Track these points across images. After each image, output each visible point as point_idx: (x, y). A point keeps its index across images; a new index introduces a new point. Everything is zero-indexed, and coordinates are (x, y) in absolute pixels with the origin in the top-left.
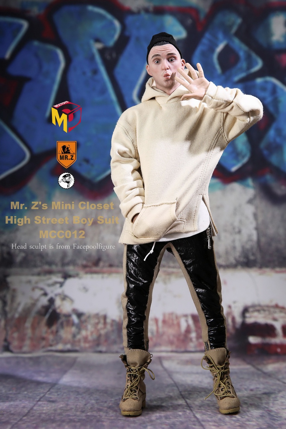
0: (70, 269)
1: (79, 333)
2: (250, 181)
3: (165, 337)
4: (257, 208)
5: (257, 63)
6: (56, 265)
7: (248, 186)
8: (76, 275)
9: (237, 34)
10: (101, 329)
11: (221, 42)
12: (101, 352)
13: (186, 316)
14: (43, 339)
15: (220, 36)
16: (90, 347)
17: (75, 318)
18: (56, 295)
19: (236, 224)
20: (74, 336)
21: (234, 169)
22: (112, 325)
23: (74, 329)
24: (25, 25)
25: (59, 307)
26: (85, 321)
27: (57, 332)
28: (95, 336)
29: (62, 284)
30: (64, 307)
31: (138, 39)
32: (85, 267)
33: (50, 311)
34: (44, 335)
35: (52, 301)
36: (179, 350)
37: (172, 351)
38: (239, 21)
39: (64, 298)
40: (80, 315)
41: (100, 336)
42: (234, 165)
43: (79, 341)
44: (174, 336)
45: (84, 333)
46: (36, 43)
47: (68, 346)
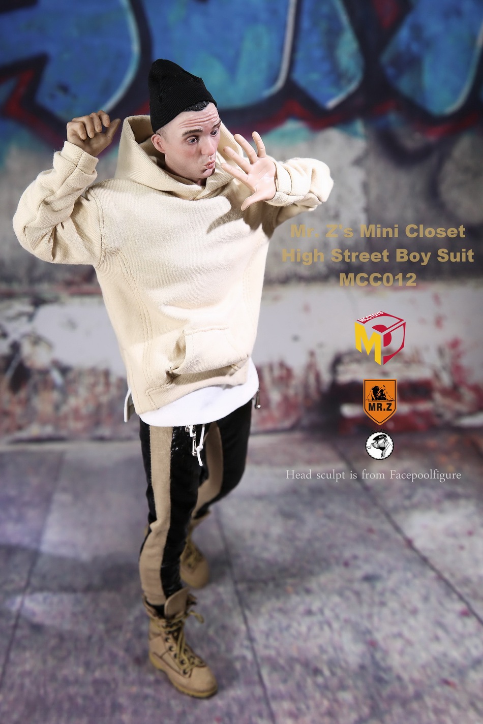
0: (45, 289)
1: (65, 400)
4: (368, 173)
6: (20, 281)
8: (55, 300)
10: (101, 394)
12: (102, 439)
14: (6, 413)
16: (85, 429)
17: (56, 376)
18: (23, 337)
19: (332, 202)
20: (57, 407)
22: (119, 388)
23: (55, 396)
25: (29, 357)
26: (74, 381)
27: (28, 400)
28: (91, 406)
29: (31, 317)
30: (38, 358)
32: (69, 284)
33: (14, 364)
34: (8, 407)
35: (16, 347)
39: (37, 340)
40: (64, 370)
41: (99, 407)
43: (66, 418)
45: (73, 402)
47: (49, 430)
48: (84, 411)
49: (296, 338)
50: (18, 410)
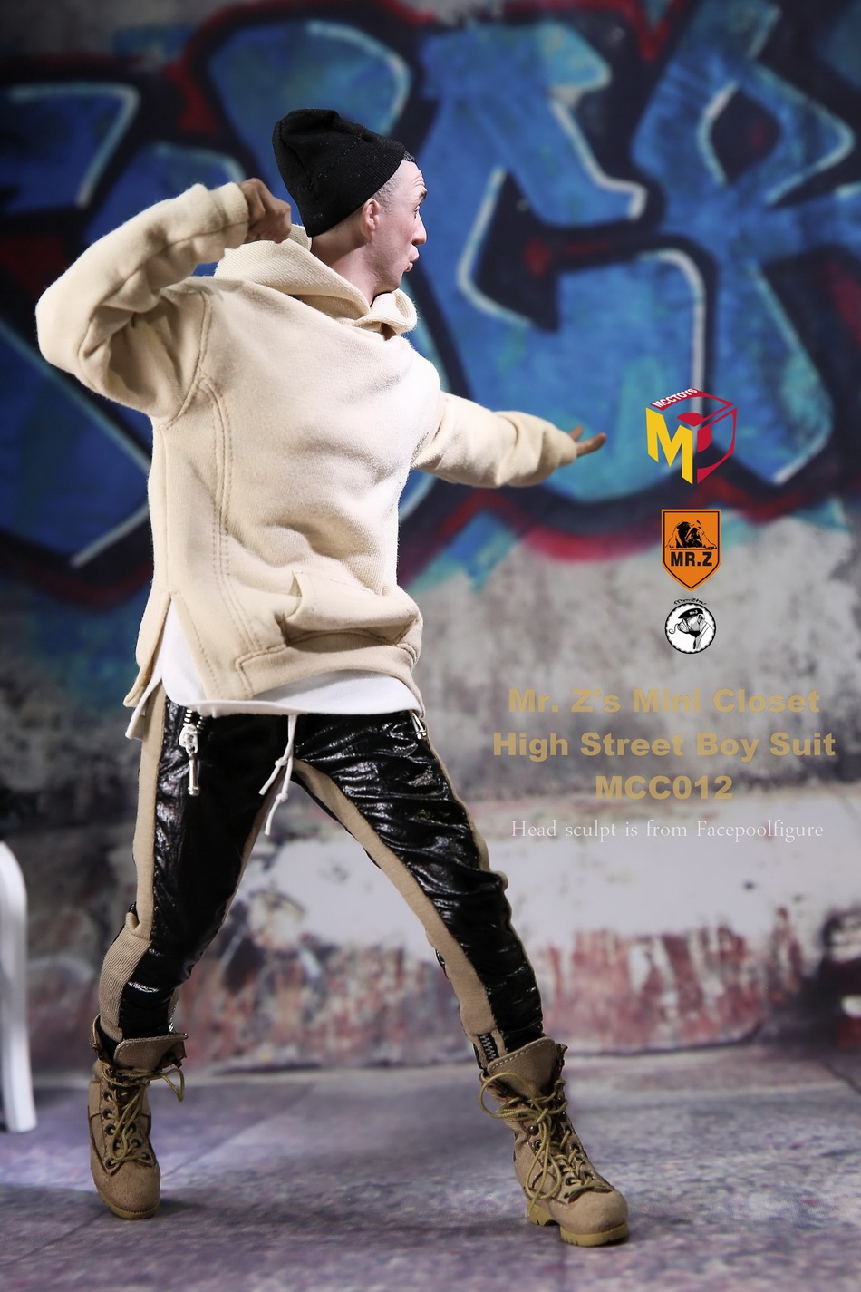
0: (294, 814)
1: (321, 1005)
2: (836, 510)
3: (582, 1009)
4: (860, 591)
5: (836, 140)
7: (831, 524)
8: (312, 833)
9: (766, 57)
10: (388, 989)
11: (720, 86)
12: (385, 1064)
13: (646, 940)
14: (216, 1028)
15: (715, 67)
16: (355, 1050)
17: (309, 962)
18: (252, 895)
19: (801, 645)
20: (307, 1016)
21: (782, 476)
22: (420, 979)
23: (306, 995)
24: (129, 99)
25: (261, 931)
26: (342, 970)
27: (257, 1004)
28: (369, 1011)
29: (270, 861)
30: (278, 931)
31: (462, 105)
33: (236, 941)
34: (220, 1017)
35: (240, 913)
36: (624, 1047)
37: (603, 1054)
38: (772, 15)
39: (277, 901)
40: (323, 952)
41: (383, 1011)
42: (781, 464)
43: (322, 1032)
44: (609, 1002)
45: (336, 1005)
46: (163, 150)
47: (290, 1053)
48: (354, 1019)
49: (749, 886)
50: (238, 1022)
